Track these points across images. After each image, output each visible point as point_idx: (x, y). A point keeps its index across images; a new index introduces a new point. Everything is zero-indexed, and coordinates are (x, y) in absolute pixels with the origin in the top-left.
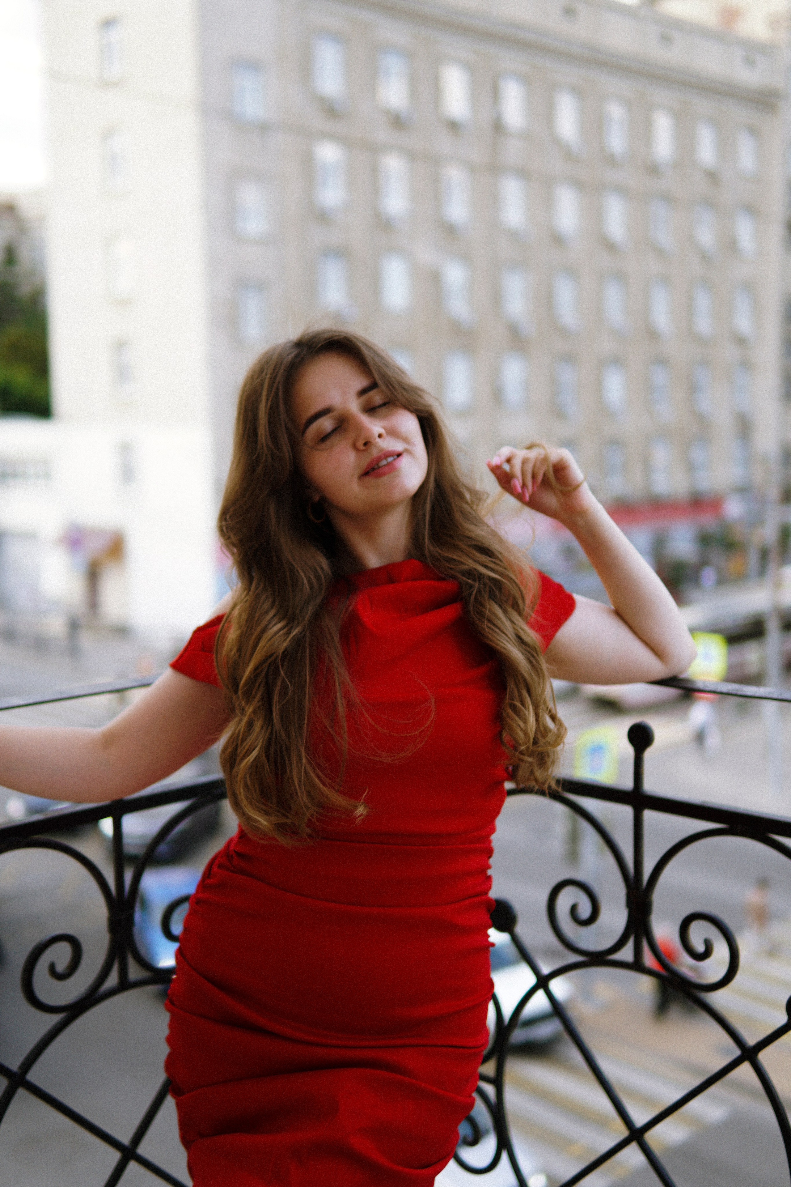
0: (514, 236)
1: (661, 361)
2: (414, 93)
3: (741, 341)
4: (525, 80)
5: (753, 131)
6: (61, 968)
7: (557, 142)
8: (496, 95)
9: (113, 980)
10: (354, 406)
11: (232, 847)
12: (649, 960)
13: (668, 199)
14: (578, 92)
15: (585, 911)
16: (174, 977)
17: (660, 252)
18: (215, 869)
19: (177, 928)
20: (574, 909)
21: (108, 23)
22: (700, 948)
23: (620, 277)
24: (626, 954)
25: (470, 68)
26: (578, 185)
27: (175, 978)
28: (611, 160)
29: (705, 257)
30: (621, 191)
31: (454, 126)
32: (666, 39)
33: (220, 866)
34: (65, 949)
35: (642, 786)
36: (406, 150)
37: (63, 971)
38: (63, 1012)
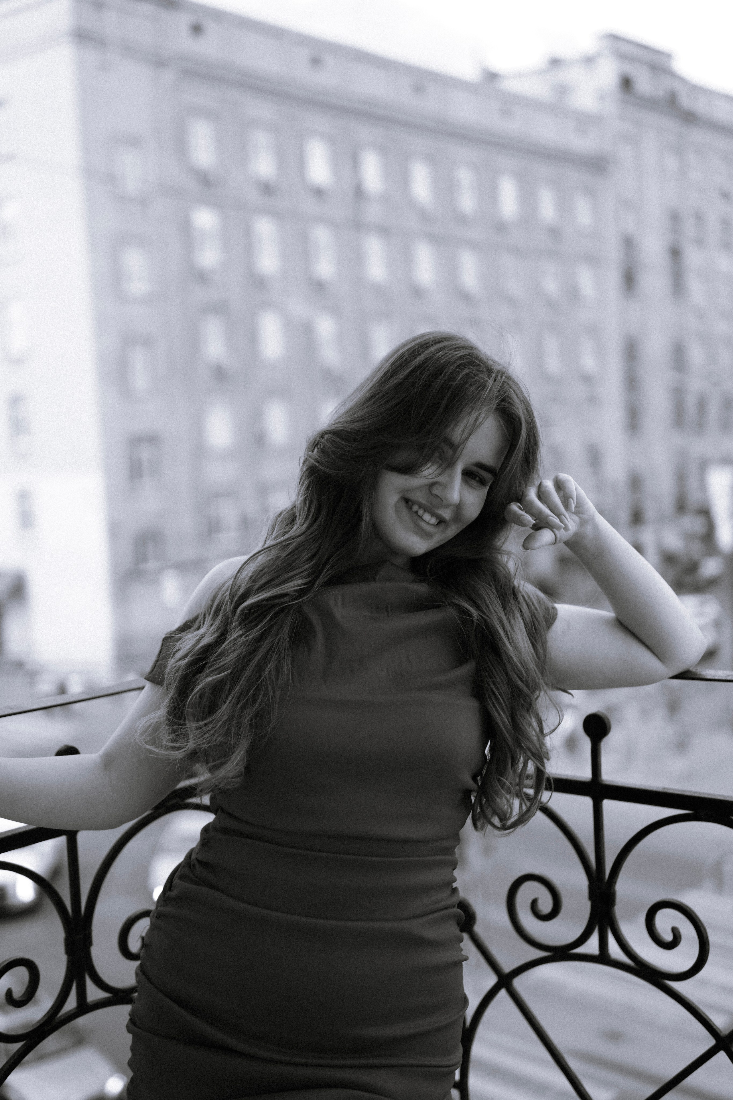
0: (378, 290)
2: (281, 164)
3: (587, 379)
4: (382, 150)
5: (589, 192)
6: (18, 993)
8: (355, 163)
9: (71, 1003)
11: (193, 856)
14: (431, 159)
16: (136, 994)
17: (511, 301)
18: (176, 881)
19: (134, 945)
20: (534, 904)
24: (592, 946)
25: (331, 139)
27: (137, 996)
28: (461, 219)
29: (551, 304)
30: (474, 245)
31: (319, 193)
32: (506, 112)
33: (182, 877)
34: (22, 973)
35: (600, 775)
36: (277, 215)
37: (20, 997)
38: (21, 1041)
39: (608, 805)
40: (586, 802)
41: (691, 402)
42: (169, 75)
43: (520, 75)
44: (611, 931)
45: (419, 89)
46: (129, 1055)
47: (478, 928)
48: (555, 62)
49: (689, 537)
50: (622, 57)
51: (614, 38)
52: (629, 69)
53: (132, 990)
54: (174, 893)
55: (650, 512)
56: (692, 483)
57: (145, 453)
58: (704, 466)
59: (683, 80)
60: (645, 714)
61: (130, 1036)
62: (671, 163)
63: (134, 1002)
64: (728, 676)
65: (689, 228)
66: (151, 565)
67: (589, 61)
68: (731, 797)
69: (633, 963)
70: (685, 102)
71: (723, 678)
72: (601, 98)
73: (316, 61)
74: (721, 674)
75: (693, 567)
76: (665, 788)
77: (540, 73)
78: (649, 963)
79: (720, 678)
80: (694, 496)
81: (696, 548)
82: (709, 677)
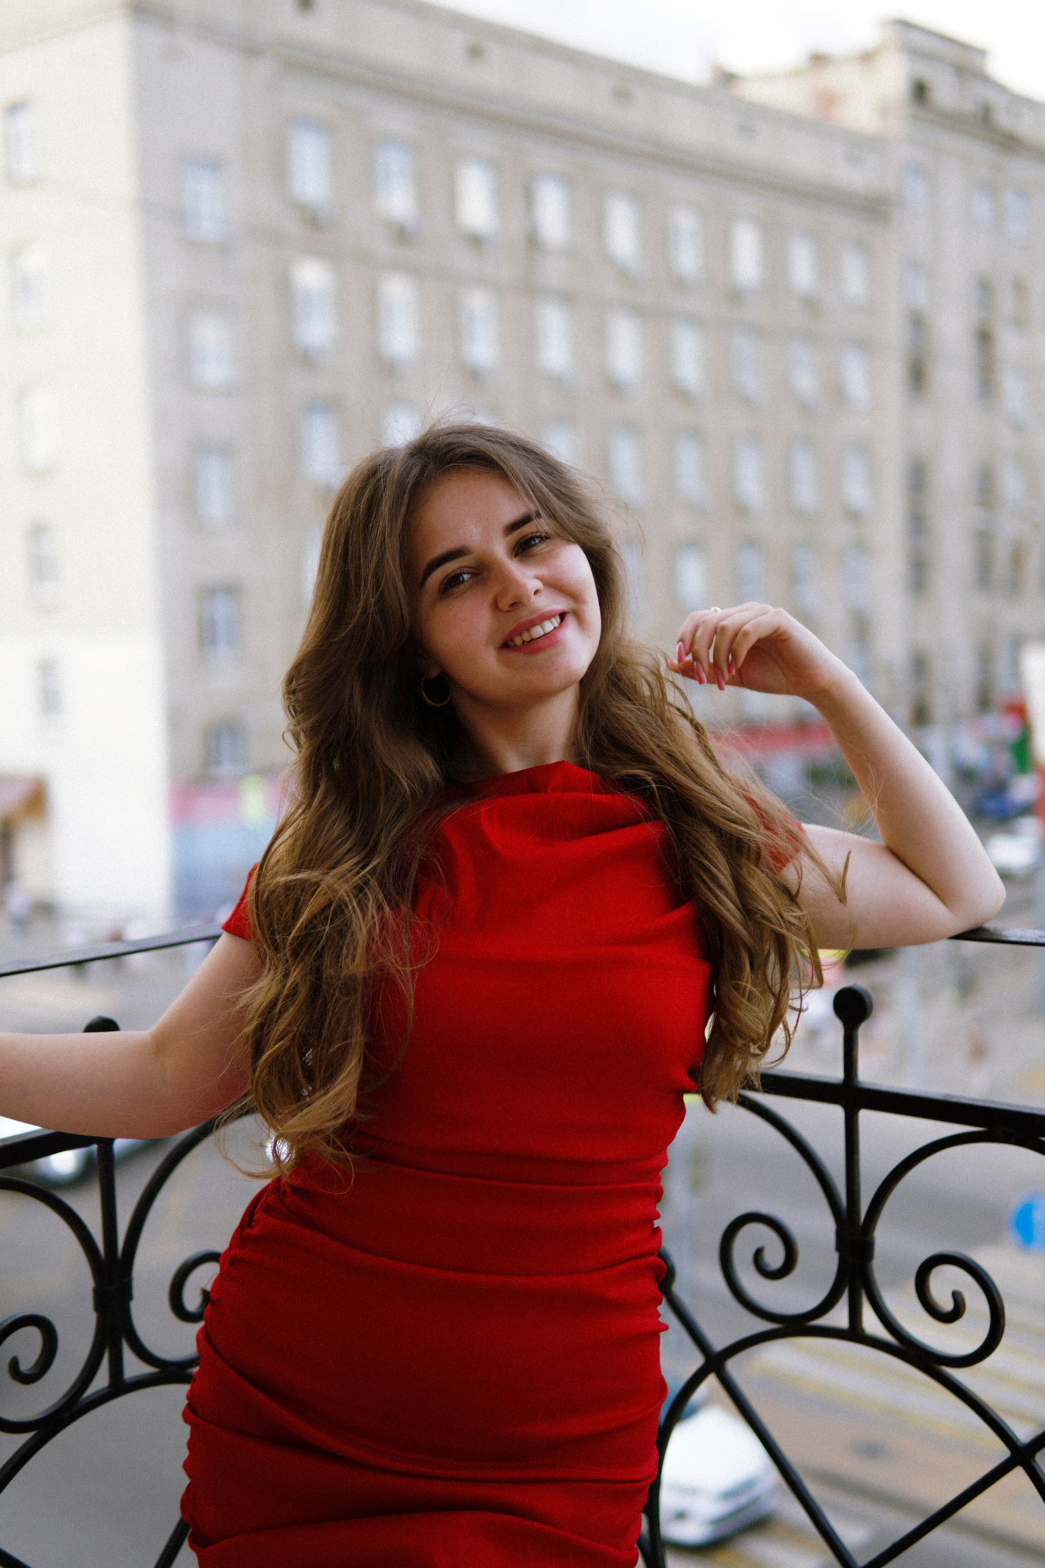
0: (558, 382)
1: (751, 543)
2: (423, 198)
3: (854, 516)
4: (567, 181)
5: (863, 247)
6: (26, 1365)
7: (609, 260)
8: (529, 199)
9: (101, 1380)
10: (500, 549)
11: (285, 1181)
12: (871, 1323)
13: (757, 331)
14: (636, 197)
15: (775, 1258)
17: (747, 403)
19: (192, 1301)
20: (758, 1255)
21: (15, 108)
22: (946, 1304)
23: (696, 434)
24: (839, 1317)
25: (493, 165)
26: (639, 312)
27: (198, 1372)
28: (679, 284)
29: (805, 409)
30: (696, 322)
31: (476, 241)
32: (746, 130)
34: (32, 1336)
35: (856, 1075)
36: (414, 272)
37: (30, 1369)
38: (31, 1431)
39: (867, 1118)
40: (835, 1113)
41: (1002, 554)
42: (263, 69)
43: (768, 77)
44: (866, 1297)
45: (622, 95)
46: (185, 1453)
47: (679, 1288)
48: (818, 60)
49: (993, 745)
50: (914, 53)
51: (904, 25)
52: (926, 72)
53: (191, 1363)
54: (256, 1231)
55: (940, 709)
56: (1001, 668)
57: (221, 610)
58: (1018, 643)
59: (1002, 89)
60: (926, 995)
61: (187, 1428)
62: (982, 208)
63: (195, 1381)
64: (1041, 937)
65: (1006, 302)
66: (226, 769)
67: (867, 58)
68: (1042, 1110)
69: (896, 1340)
70: (1004, 120)
71: (1034, 941)
72: (884, 111)
73: (475, 52)
74: (1031, 935)
75: (999, 788)
76: (946, 1095)
77: (797, 73)
78: (918, 1341)
79: (1029, 940)
80: (1003, 687)
81: (1004, 761)
82: (1013, 939)
